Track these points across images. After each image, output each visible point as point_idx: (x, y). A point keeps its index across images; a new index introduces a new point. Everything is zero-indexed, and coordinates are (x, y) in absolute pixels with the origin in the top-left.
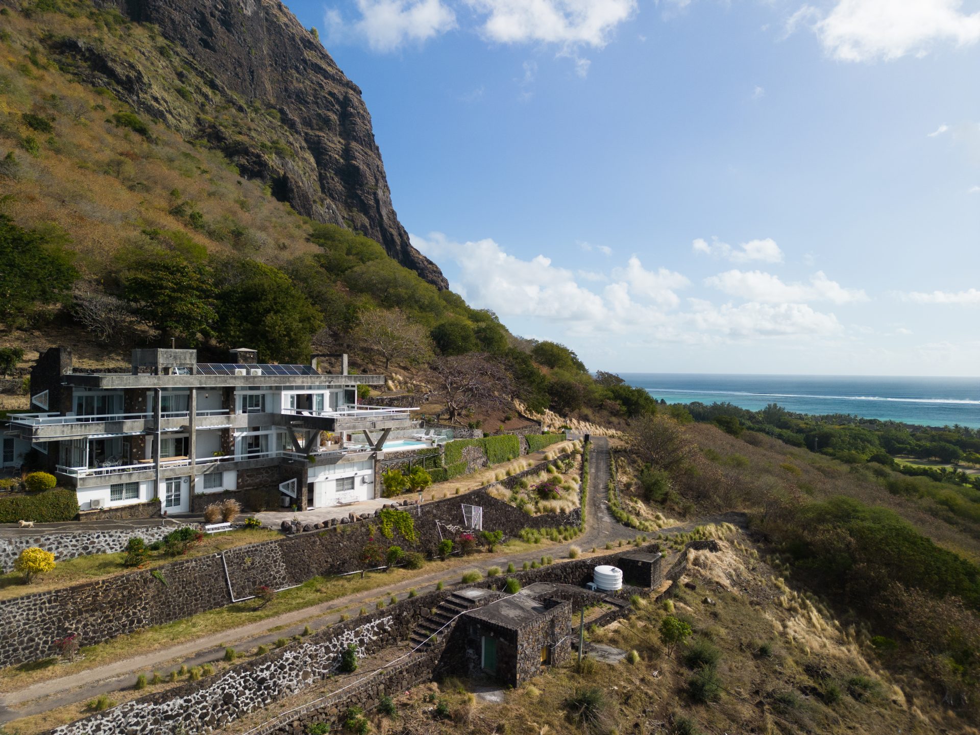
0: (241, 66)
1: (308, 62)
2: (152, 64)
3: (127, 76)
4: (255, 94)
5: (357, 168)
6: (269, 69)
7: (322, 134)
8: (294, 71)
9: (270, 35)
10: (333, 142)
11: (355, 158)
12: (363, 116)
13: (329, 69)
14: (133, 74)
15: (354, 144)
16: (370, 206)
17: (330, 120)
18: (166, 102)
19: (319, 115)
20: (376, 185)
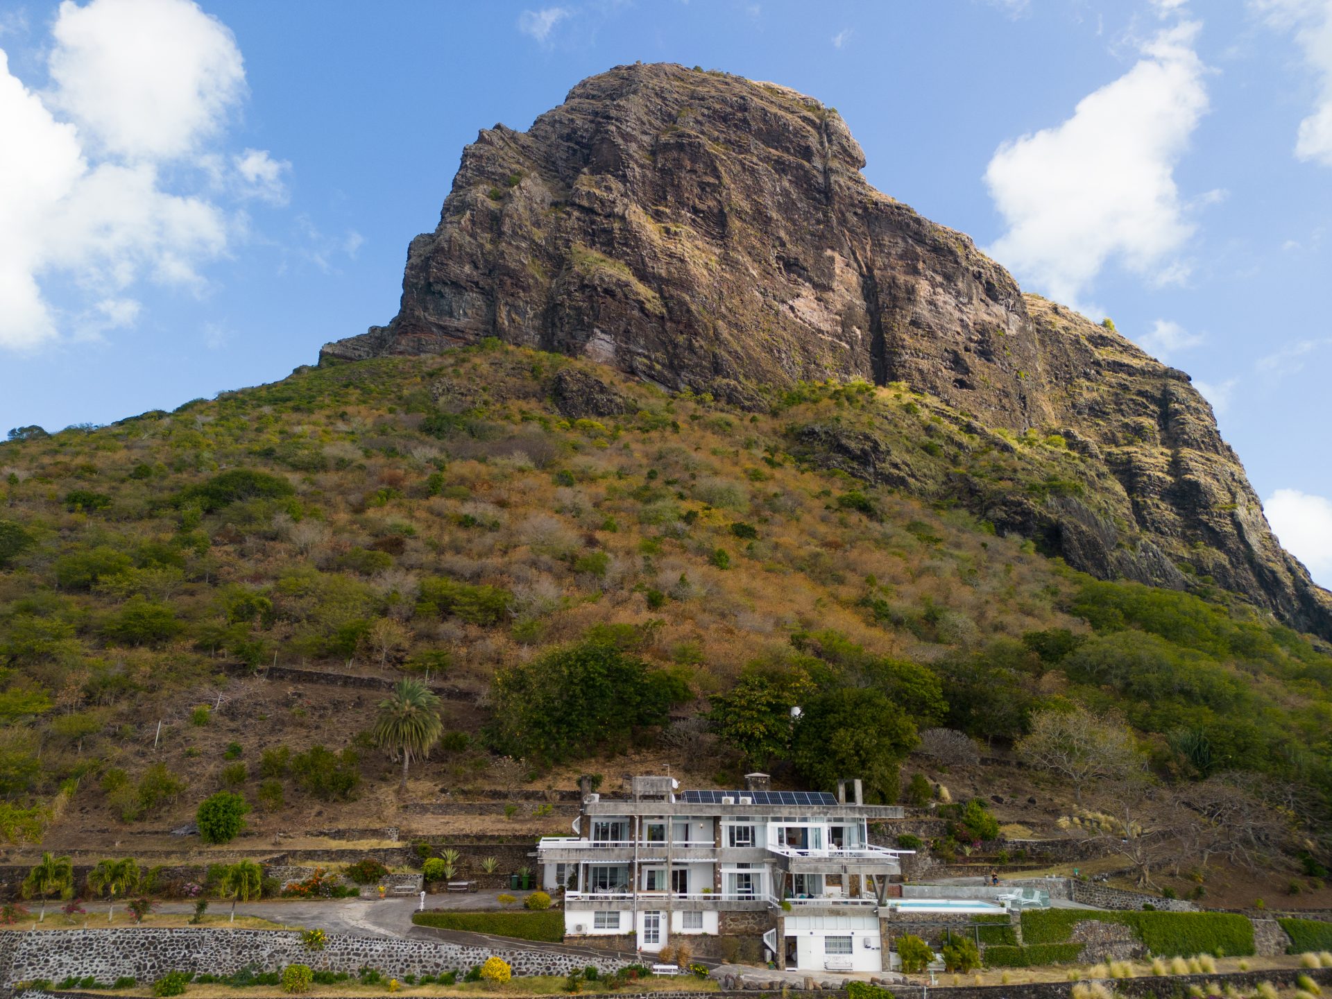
0: (1007, 395)
1: (1103, 363)
2: (896, 426)
3: (863, 450)
4: (1030, 423)
5: (1196, 485)
6: (1048, 387)
7: (1131, 449)
8: (1082, 380)
9: (1045, 347)
10: (1151, 456)
11: (1189, 470)
12: (1196, 409)
13: (1135, 363)
14: (868, 446)
15: (1186, 452)
16: (1226, 535)
17: (1143, 428)
18: (908, 465)
19: (1126, 425)
20: (1233, 502)
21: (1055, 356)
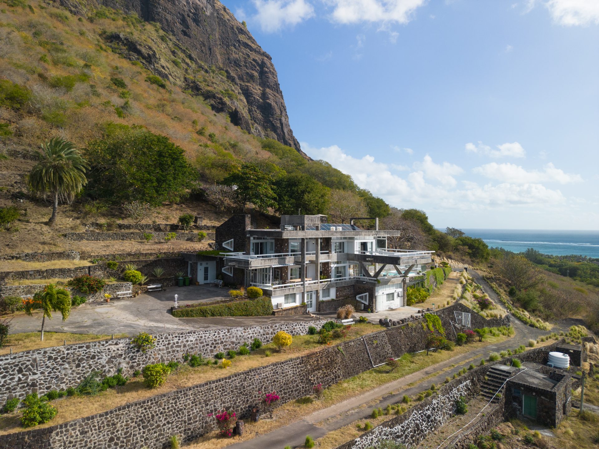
0: (204, 46)
2: (158, 46)
3: (148, 54)
4: (212, 62)
5: (270, 105)
6: (219, 47)
7: (249, 84)
8: (233, 48)
9: (220, 26)
10: (256, 89)
11: (268, 98)
12: (273, 73)
13: (253, 45)
14: (151, 53)
15: (268, 90)
16: (277, 128)
17: (253, 76)
19: (247, 73)
20: (281, 114)
21: (223, 32)
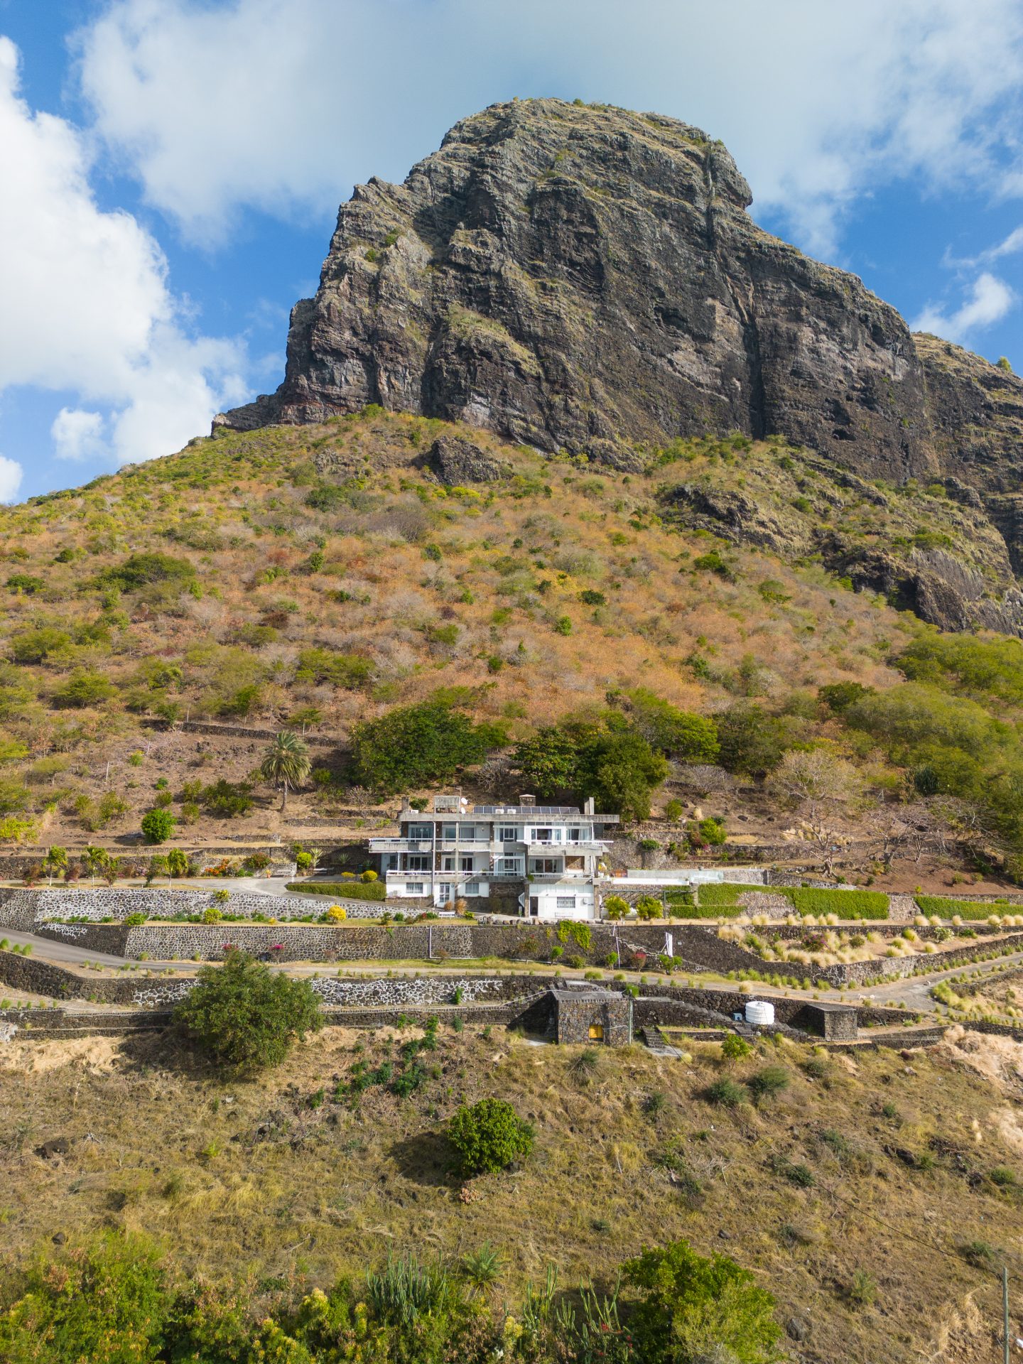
0: (888, 445)
1: (994, 406)
2: (769, 482)
3: (729, 509)
4: (911, 472)
6: (934, 434)
8: (971, 425)
9: (934, 391)
14: (734, 505)
18: (776, 522)
21: (944, 401)
